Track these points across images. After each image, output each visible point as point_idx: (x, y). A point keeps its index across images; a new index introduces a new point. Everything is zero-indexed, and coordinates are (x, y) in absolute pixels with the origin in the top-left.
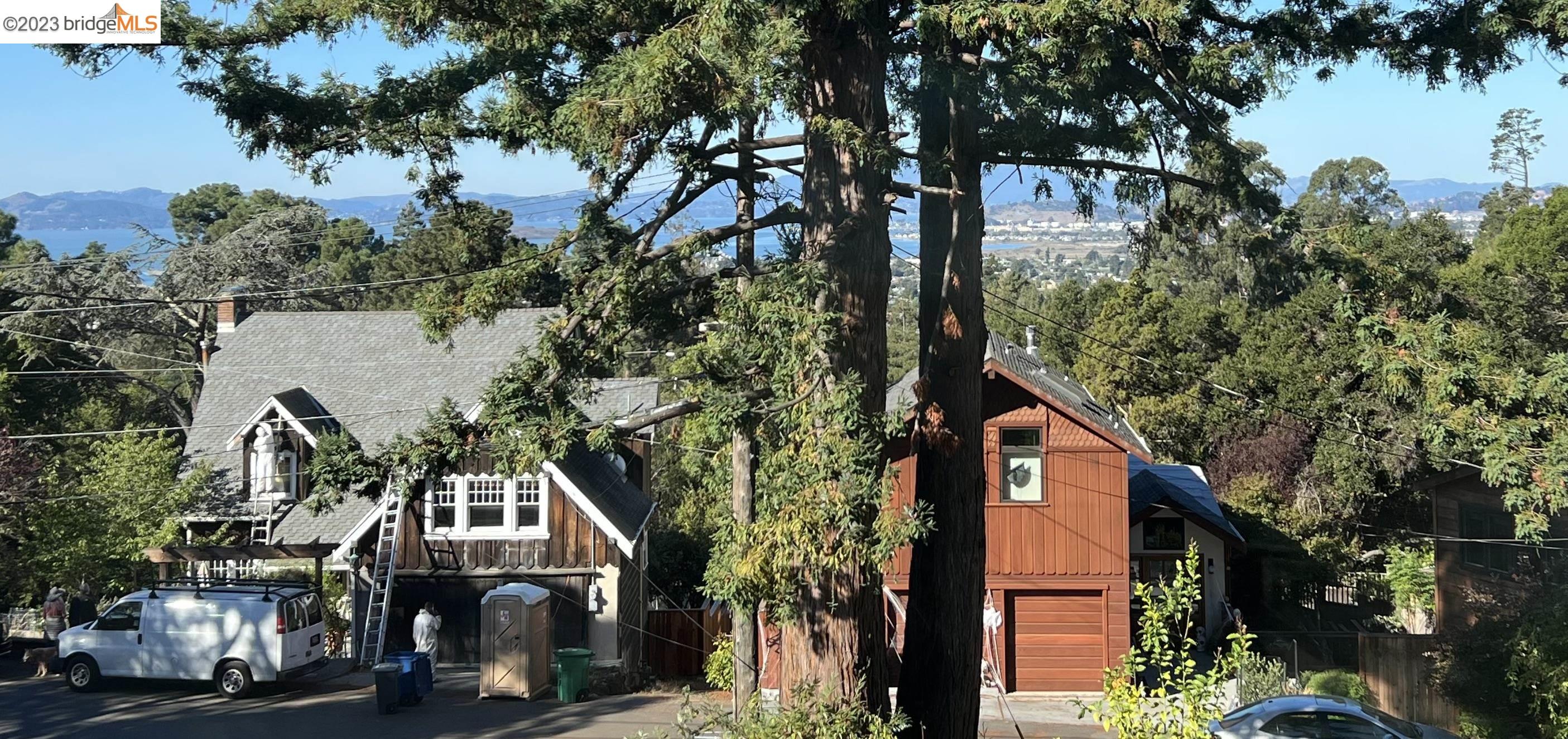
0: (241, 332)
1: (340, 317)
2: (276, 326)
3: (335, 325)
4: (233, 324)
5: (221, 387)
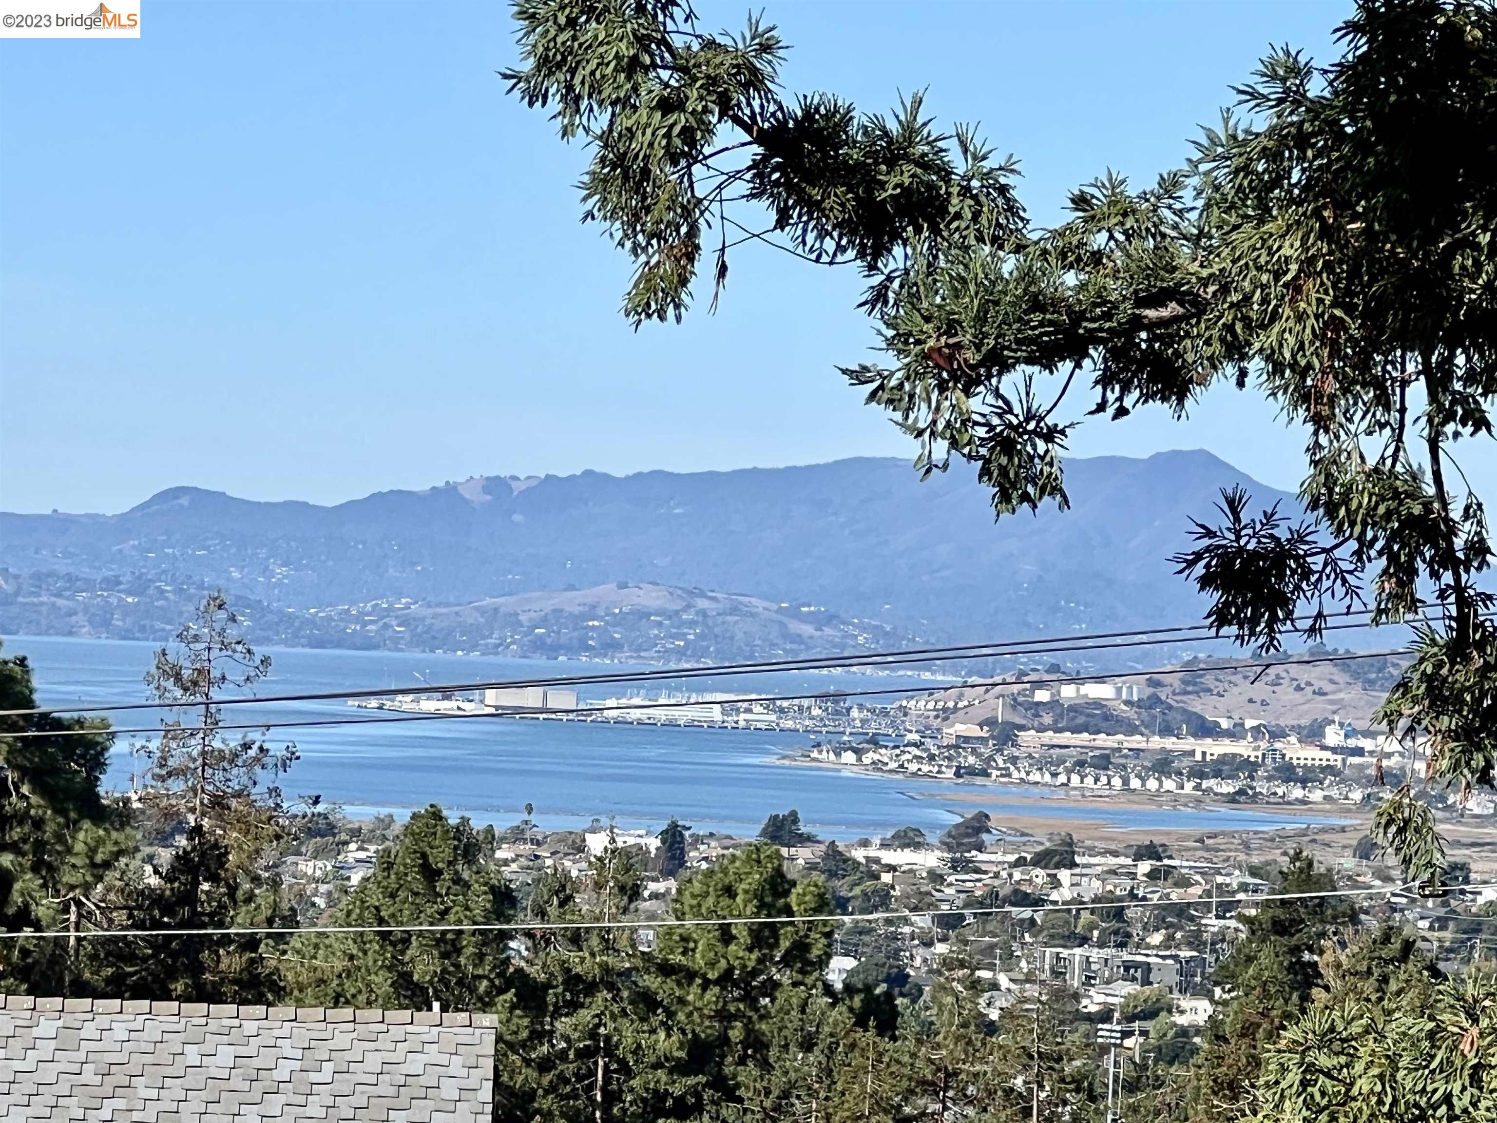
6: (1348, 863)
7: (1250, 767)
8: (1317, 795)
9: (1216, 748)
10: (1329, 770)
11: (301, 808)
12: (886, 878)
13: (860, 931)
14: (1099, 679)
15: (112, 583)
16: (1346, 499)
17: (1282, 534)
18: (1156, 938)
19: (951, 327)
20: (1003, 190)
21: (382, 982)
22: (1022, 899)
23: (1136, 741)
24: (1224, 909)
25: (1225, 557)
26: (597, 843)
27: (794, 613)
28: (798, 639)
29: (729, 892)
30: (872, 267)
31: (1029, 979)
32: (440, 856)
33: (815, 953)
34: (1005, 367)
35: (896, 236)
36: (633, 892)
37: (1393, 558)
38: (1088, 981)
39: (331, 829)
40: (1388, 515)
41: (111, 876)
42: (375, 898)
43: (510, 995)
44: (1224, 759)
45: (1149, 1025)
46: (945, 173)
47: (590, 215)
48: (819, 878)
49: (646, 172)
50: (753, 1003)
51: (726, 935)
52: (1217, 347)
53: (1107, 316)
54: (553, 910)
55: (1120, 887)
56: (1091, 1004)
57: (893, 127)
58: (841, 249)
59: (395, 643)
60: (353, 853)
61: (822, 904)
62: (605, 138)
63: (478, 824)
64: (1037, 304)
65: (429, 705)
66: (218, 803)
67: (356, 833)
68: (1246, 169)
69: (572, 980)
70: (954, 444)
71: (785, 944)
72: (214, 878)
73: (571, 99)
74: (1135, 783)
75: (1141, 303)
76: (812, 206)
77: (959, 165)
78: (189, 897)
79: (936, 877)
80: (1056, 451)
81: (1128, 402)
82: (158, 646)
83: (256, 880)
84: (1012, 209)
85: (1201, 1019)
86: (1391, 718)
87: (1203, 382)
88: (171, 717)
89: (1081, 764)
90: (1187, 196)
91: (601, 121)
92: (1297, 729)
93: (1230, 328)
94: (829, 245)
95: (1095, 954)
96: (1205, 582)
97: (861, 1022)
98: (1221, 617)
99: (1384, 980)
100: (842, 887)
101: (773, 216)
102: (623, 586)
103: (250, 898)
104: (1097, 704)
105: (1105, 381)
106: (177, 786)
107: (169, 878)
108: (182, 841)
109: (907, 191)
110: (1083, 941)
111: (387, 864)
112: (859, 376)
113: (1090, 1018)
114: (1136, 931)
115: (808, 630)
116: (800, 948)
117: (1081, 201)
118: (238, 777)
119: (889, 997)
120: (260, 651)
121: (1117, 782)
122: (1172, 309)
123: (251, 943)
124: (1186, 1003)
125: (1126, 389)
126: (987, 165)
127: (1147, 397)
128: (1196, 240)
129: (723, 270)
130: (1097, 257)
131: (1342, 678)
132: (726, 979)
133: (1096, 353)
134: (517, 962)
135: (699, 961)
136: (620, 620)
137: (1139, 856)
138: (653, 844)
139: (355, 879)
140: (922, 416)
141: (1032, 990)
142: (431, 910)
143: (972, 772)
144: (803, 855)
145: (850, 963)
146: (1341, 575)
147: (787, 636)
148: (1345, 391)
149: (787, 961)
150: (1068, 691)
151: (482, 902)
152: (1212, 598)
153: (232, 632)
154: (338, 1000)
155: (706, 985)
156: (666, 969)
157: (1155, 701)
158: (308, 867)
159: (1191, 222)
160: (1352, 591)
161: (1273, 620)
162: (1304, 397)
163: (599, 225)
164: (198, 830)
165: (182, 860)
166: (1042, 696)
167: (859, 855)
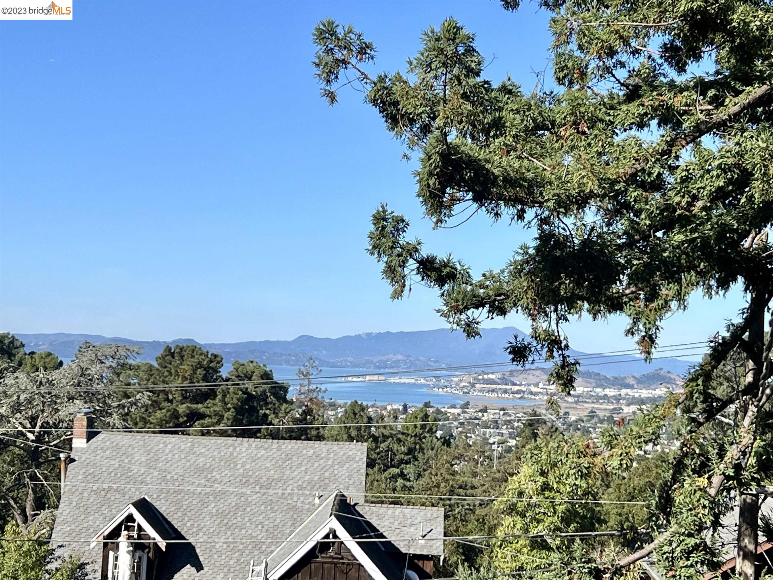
0: (92, 447)
1: (173, 440)
2: (121, 445)
3: (169, 446)
4: (85, 440)
5: (77, 493)
6: (544, 412)
7: (524, 392)
8: (537, 398)
9: (516, 388)
10: (540, 392)
11: (328, 401)
12: (449, 415)
13: (444, 425)
14: (492, 373)
15: (290, 355)
16: (539, 336)
17: (526, 343)
18: (504, 427)
19: (457, 301)
20: (468, 273)
21: (345, 436)
22: (476, 419)
23: (500, 386)
24: (519, 421)
25: (514, 348)
26: (389, 408)
27: (429, 360)
28: (430, 366)
29: (416, 418)
30: (441, 289)
31: (478, 435)
32: (357, 410)
33: (434, 430)
34: (468, 309)
35: (446, 282)
36: (396, 418)
37: (549, 348)
38: (490, 436)
39: (335, 405)
40: (548, 339)
41: (289, 415)
42: (344, 419)
43: (371, 439)
44: (518, 390)
45: (503, 445)
46: (456, 269)
47: (383, 278)
48: (435, 415)
49: (395, 269)
50: (421, 440)
51: (415, 426)
52: (512, 305)
53: (489, 299)
54: (380, 421)
55: (496, 417)
56: (491, 441)
57: (446, 260)
58: (434, 285)
59: (348, 367)
60: (339, 410)
61: (435, 420)
62: (387, 263)
63: (365, 404)
64: (474, 296)
65: (355, 379)
66: (311, 400)
67: (340, 406)
68: (516, 268)
69: (384, 436)
70: (458, 325)
71: (428, 428)
72: (310, 415)
73: (379, 255)
74: (500, 395)
75: (496, 296)
76: (428, 276)
77: (459, 267)
78: (305, 419)
79: (459, 415)
80: (478, 326)
81: (494, 316)
82: (298, 367)
83: (319, 415)
84: (470, 276)
85: (514, 444)
86: (549, 381)
87: (509, 312)
88: (301, 382)
89: (489, 391)
90: (506, 274)
91: (385, 259)
92: (533, 384)
93: (514, 301)
94: (432, 284)
95: (492, 431)
96: (510, 353)
97: (443, 444)
98: (513, 360)
99: (552, 436)
100: (440, 417)
101: (421, 278)
102: (394, 355)
103: (318, 419)
104: (492, 379)
105: (489, 312)
106: (303, 396)
107: (301, 415)
108: (304, 408)
109: (448, 273)
110: (489, 428)
111: (346, 412)
112: (438, 311)
113: (491, 444)
114: (500, 426)
115: (432, 364)
116: (431, 429)
117: (484, 275)
118: (315, 395)
119: (449, 439)
120: (319, 369)
121: (496, 395)
122: (503, 297)
123: (318, 429)
124: (510, 440)
125: (493, 313)
126: (464, 268)
127: (498, 315)
128: (507, 283)
129: (410, 290)
130: (487, 286)
131: (543, 373)
132: (416, 436)
133: (487, 306)
134: (373, 432)
135: (410, 432)
136: (394, 362)
137: (501, 410)
138: (401, 408)
139: (340, 415)
140: (451, 319)
141: (478, 438)
142: (355, 421)
143: (466, 393)
144: (431, 410)
145: (441, 432)
146: (538, 351)
147: (428, 365)
148: (539, 313)
149: (428, 432)
150: (486, 376)
151: (366, 420)
152: (512, 356)
153: (314, 365)
154: (336, 440)
155: (412, 436)
156: (403, 434)
157: (504, 378)
158: (331, 413)
159: (506, 279)
160: (540, 355)
161: (524, 361)
162: (530, 315)
163: (385, 280)
164: (307, 405)
165: (304, 411)
166: (480, 377)
167: (443, 410)
